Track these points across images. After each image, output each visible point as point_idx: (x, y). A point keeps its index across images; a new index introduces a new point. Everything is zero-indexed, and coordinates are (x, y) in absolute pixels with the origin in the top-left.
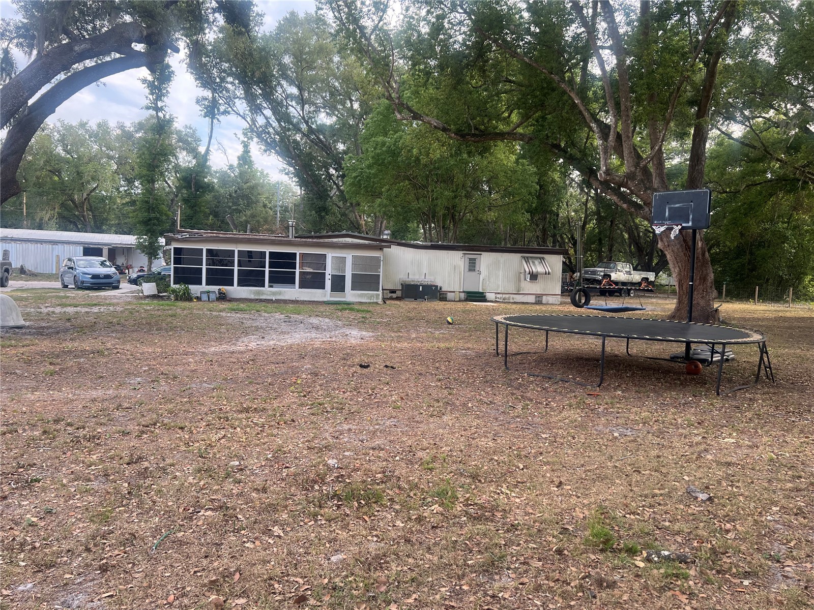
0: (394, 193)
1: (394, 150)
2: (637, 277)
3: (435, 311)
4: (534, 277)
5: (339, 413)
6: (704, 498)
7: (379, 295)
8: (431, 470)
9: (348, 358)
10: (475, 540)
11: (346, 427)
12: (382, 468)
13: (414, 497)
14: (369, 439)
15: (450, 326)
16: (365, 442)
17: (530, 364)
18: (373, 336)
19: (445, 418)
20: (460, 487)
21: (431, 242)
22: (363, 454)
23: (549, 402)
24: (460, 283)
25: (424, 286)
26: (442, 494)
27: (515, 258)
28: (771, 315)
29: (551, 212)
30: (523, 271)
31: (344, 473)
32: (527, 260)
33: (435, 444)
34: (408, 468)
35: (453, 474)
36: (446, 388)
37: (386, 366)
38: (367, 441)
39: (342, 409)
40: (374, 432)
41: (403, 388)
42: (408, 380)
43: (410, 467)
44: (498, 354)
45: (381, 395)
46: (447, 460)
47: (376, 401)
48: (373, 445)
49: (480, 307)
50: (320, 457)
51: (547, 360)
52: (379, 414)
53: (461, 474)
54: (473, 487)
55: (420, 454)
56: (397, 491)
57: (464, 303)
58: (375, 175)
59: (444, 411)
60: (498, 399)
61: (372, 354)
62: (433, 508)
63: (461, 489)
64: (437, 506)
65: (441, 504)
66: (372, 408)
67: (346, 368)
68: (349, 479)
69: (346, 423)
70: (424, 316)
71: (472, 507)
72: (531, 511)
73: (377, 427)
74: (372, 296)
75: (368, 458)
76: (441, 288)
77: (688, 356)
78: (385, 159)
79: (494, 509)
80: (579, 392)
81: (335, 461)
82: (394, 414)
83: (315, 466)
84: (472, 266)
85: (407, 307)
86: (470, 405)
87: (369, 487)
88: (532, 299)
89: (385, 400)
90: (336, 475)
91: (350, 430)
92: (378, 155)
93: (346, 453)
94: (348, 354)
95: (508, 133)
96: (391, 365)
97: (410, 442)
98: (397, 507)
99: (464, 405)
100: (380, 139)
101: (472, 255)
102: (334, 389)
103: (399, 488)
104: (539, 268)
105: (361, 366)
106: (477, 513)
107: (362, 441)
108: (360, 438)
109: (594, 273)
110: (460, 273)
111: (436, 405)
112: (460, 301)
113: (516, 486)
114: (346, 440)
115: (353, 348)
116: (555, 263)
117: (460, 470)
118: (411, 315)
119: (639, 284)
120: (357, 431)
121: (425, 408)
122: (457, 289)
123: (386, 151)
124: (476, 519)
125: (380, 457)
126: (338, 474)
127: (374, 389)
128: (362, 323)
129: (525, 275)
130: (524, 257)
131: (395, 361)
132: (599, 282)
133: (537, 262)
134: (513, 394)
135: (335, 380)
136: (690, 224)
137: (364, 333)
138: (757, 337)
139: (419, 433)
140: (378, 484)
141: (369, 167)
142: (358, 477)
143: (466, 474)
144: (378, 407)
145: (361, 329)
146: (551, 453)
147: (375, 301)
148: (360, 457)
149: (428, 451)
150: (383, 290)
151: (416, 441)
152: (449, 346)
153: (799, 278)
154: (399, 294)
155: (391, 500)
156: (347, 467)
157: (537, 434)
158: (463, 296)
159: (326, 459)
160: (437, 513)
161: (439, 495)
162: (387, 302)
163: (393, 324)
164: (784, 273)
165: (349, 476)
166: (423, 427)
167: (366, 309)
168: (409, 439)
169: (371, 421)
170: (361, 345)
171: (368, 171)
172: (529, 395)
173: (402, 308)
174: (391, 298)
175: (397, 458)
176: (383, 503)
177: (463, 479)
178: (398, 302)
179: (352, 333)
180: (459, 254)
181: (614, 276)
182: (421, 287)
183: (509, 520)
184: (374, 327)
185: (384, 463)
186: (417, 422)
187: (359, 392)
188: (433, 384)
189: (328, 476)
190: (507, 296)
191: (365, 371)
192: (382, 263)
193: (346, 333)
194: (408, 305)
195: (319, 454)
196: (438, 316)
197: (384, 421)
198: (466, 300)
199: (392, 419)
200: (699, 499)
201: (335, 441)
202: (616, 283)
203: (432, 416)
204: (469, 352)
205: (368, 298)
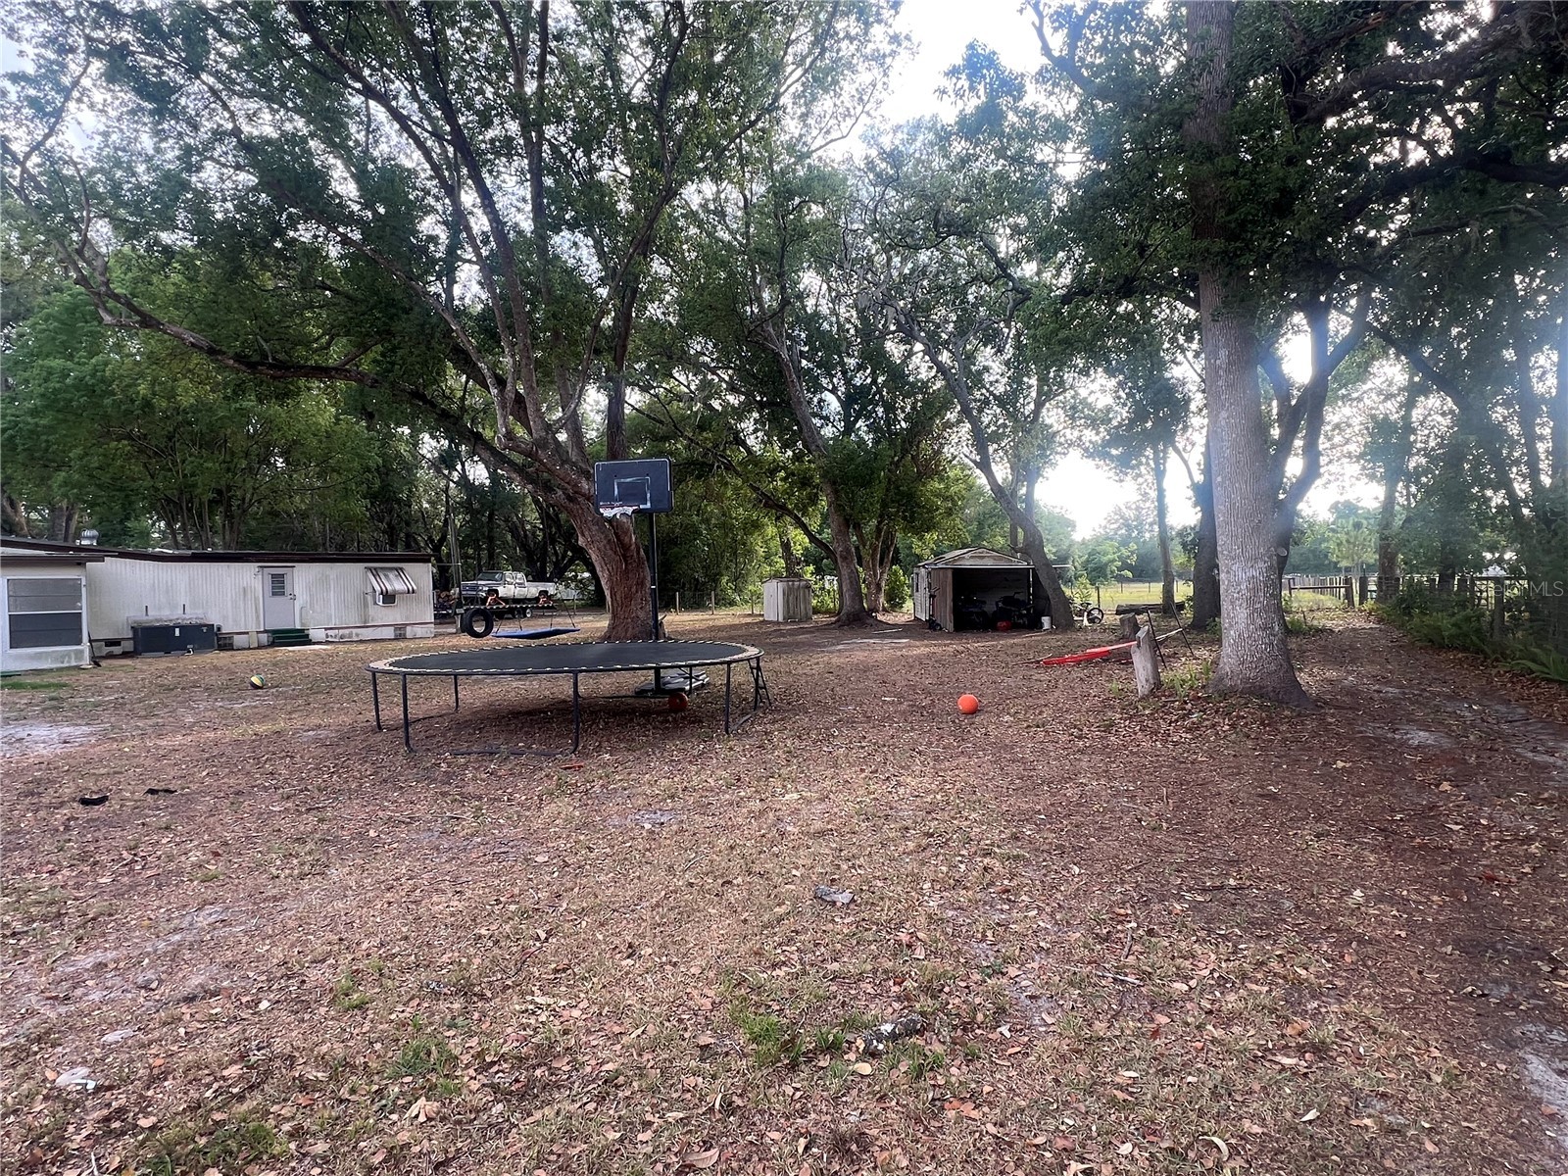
0: (95, 462)
1: (93, 385)
2: (532, 590)
3: (216, 668)
4: (389, 598)
5: (54, 928)
6: (846, 901)
7: (82, 651)
8: (361, 1006)
9: (41, 789)
10: (553, 1158)
11: (86, 961)
12: (232, 1046)
13: (353, 1098)
14: (163, 976)
15: (260, 692)
16: (154, 985)
17: (444, 735)
18: (92, 734)
19: (334, 873)
20: (449, 1027)
21: (190, 548)
22: (165, 1024)
23: (511, 794)
24: (258, 617)
25: (182, 628)
26: (416, 1063)
27: (356, 570)
28: (703, 625)
29: (399, 501)
30: (370, 590)
31: (123, 1101)
32: (375, 572)
33: (341, 939)
34: (303, 1020)
35: (417, 1001)
36: (309, 810)
37: (152, 791)
38: (161, 982)
39: (59, 915)
40: (175, 955)
41: (209, 830)
42: (212, 812)
43: (307, 1017)
44: (380, 727)
45: (159, 858)
46: (386, 971)
47: (149, 873)
48: (186, 992)
49: (304, 653)
50: (26, 1077)
51: (467, 724)
52: (169, 903)
53: (436, 995)
54: (476, 1016)
55: (314, 975)
56: (302, 1100)
57: (270, 650)
58: (50, 430)
59: (324, 859)
60: (420, 809)
61: (103, 771)
62: (414, 1110)
63: (451, 1033)
64: (422, 1101)
65: (430, 1091)
66: (146, 894)
67: (42, 814)
68: (147, 1115)
69: (82, 949)
70: (197, 681)
71: (495, 1068)
72: (617, 1029)
73: (177, 937)
74: (68, 654)
75: (182, 1031)
76: (219, 629)
77: (660, 688)
78: (71, 401)
79: (545, 1054)
80: (549, 767)
81: (83, 1071)
82: (210, 895)
83: (15, 1112)
84: (278, 586)
85: (152, 669)
86: (372, 833)
87: (218, 1116)
88: (389, 633)
89: (172, 866)
90: (96, 1115)
91: (100, 966)
92: (55, 391)
93: (110, 1037)
94: (38, 782)
95: (336, 369)
96: (162, 786)
97: (279, 954)
98: (321, 1147)
99: (361, 836)
100: (57, 363)
101: (277, 568)
102: (20, 870)
103: (304, 1086)
104: (396, 585)
105: (85, 802)
106: (517, 1081)
107: (145, 987)
108: (140, 980)
109: (475, 588)
110: (256, 599)
111: (302, 850)
112: (260, 647)
113: (555, 982)
114: (96, 996)
115: (49, 765)
116: (420, 576)
117: (428, 986)
118: (169, 680)
119: (537, 599)
120: (122, 965)
121: (278, 862)
122: (252, 628)
123: (73, 386)
124: (524, 1096)
125: (213, 1019)
126: (105, 1112)
127: (136, 847)
128: (55, 709)
129: (374, 597)
130: (370, 569)
131: (168, 777)
132: (484, 601)
133: (391, 575)
134: (444, 794)
135: (19, 847)
136: (649, 505)
137: (67, 730)
138: (752, 651)
139: (291, 924)
140: (241, 1098)
141: (34, 412)
142: (170, 1096)
143: (446, 990)
144: (159, 886)
145: (54, 722)
146: (576, 890)
147: (74, 664)
148: (156, 1034)
149: (332, 961)
150: (90, 641)
151: (293, 946)
152: (277, 728)
153: (715, 579)
154: (128, 646)
155: (296, 1134)
156: (126, 1080)
157: (526, 860)
158: (264, 638)
159: (50, 1075)
160: (429, 1119)
161: (411, 1068)
162: (103, 663)
163: (132, 703)
164: (699, 576)
165: (144, 1105)
166: (293, 908)
167: (55, 681)
168: (273, 944)
169: (153, 925)
170: (70, 756)
171: (29, 419)
172: (471, 789)
173: (141, 671)
174: (111, 656)
175: (264, 1005)
176: (277, 1149)
177: (443, 1006)
178: (128, 662)
179: (34, 733)
180: (253, 567)
181: (502, 591)
182: (177, 631)
183: (588, 1069)
184: (86, 714)
185: (233, 1029)
186: (275, 899)
187: (96, 863)
188: (277, 809)
189: (71, 1129)
190: (347, 631)
191: (97, 811)
192: (84, 590)
193: (18, 736)
194: (153, 666)
195: (21, 1069)
196: (225, 677)
197: (188, 918)
198: (272, 644)
199: (209, 909)
200: (839, 904)
201: (62, 1010)
202: (506, 600)
203: (302, 876)
204: (323, 733)
205: (56, 660)
